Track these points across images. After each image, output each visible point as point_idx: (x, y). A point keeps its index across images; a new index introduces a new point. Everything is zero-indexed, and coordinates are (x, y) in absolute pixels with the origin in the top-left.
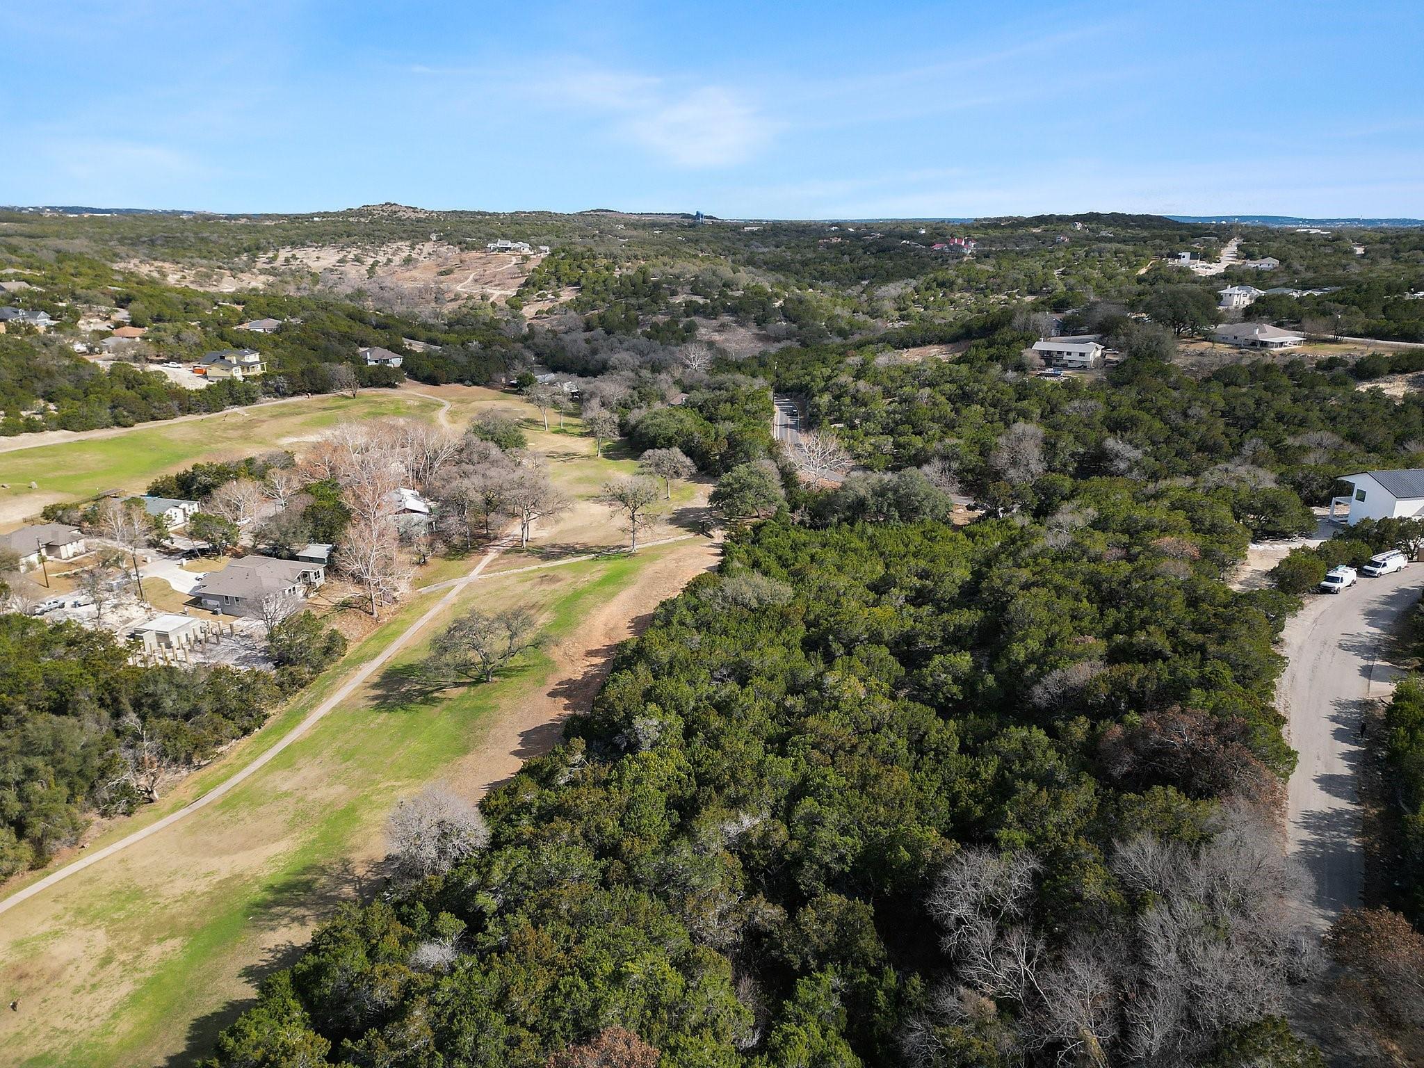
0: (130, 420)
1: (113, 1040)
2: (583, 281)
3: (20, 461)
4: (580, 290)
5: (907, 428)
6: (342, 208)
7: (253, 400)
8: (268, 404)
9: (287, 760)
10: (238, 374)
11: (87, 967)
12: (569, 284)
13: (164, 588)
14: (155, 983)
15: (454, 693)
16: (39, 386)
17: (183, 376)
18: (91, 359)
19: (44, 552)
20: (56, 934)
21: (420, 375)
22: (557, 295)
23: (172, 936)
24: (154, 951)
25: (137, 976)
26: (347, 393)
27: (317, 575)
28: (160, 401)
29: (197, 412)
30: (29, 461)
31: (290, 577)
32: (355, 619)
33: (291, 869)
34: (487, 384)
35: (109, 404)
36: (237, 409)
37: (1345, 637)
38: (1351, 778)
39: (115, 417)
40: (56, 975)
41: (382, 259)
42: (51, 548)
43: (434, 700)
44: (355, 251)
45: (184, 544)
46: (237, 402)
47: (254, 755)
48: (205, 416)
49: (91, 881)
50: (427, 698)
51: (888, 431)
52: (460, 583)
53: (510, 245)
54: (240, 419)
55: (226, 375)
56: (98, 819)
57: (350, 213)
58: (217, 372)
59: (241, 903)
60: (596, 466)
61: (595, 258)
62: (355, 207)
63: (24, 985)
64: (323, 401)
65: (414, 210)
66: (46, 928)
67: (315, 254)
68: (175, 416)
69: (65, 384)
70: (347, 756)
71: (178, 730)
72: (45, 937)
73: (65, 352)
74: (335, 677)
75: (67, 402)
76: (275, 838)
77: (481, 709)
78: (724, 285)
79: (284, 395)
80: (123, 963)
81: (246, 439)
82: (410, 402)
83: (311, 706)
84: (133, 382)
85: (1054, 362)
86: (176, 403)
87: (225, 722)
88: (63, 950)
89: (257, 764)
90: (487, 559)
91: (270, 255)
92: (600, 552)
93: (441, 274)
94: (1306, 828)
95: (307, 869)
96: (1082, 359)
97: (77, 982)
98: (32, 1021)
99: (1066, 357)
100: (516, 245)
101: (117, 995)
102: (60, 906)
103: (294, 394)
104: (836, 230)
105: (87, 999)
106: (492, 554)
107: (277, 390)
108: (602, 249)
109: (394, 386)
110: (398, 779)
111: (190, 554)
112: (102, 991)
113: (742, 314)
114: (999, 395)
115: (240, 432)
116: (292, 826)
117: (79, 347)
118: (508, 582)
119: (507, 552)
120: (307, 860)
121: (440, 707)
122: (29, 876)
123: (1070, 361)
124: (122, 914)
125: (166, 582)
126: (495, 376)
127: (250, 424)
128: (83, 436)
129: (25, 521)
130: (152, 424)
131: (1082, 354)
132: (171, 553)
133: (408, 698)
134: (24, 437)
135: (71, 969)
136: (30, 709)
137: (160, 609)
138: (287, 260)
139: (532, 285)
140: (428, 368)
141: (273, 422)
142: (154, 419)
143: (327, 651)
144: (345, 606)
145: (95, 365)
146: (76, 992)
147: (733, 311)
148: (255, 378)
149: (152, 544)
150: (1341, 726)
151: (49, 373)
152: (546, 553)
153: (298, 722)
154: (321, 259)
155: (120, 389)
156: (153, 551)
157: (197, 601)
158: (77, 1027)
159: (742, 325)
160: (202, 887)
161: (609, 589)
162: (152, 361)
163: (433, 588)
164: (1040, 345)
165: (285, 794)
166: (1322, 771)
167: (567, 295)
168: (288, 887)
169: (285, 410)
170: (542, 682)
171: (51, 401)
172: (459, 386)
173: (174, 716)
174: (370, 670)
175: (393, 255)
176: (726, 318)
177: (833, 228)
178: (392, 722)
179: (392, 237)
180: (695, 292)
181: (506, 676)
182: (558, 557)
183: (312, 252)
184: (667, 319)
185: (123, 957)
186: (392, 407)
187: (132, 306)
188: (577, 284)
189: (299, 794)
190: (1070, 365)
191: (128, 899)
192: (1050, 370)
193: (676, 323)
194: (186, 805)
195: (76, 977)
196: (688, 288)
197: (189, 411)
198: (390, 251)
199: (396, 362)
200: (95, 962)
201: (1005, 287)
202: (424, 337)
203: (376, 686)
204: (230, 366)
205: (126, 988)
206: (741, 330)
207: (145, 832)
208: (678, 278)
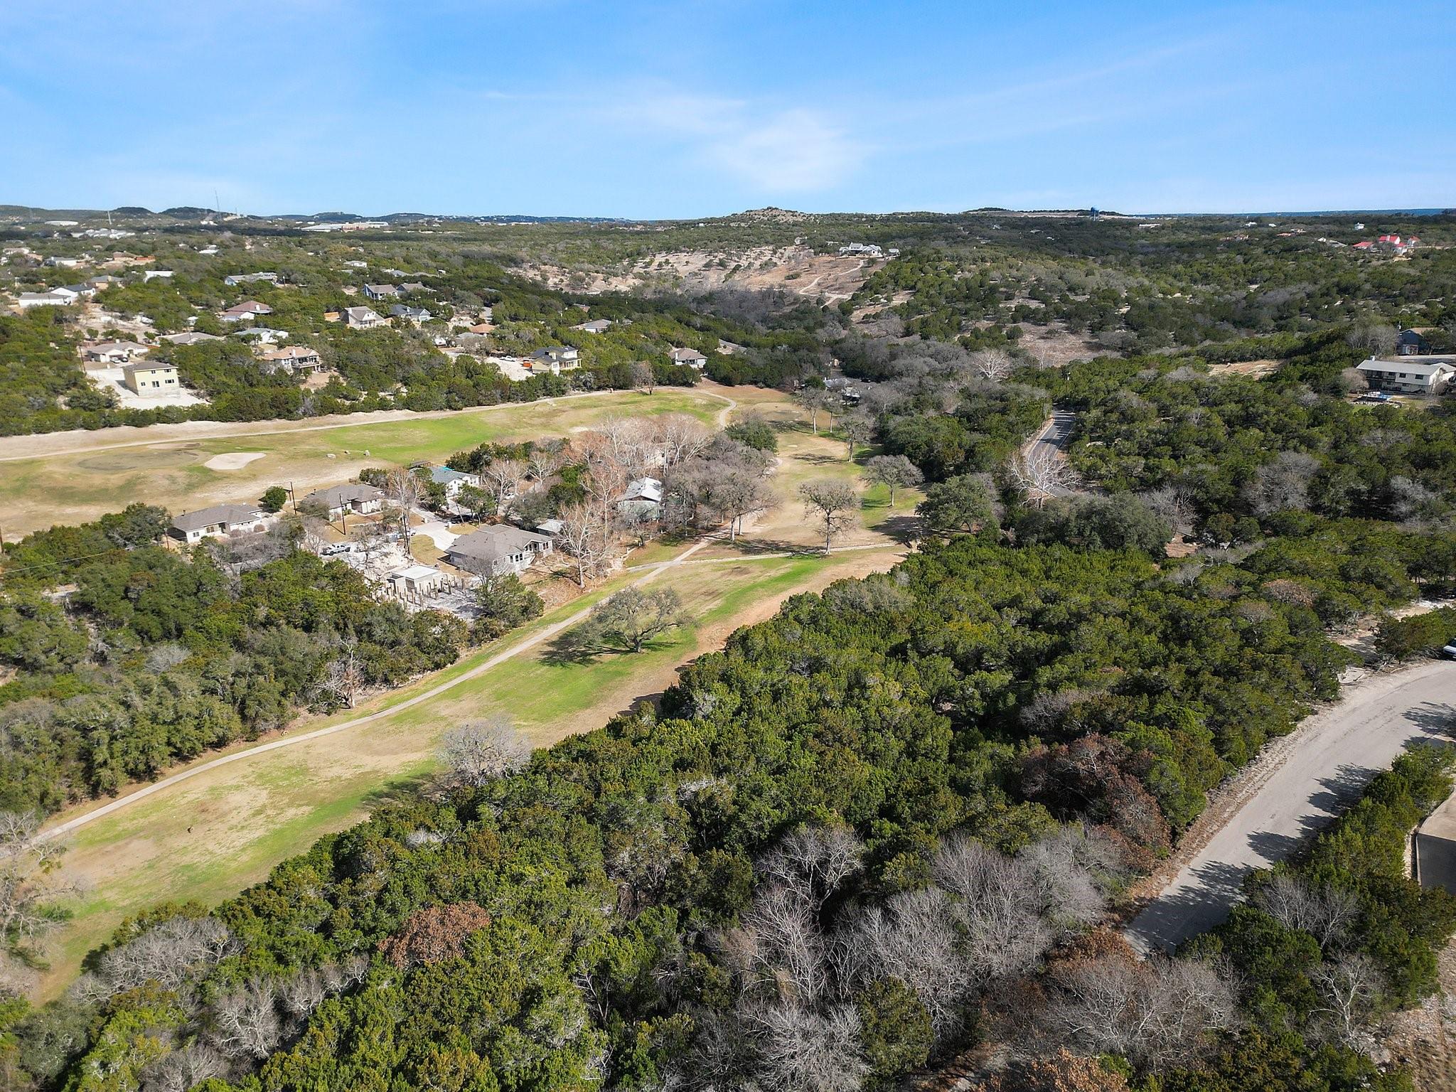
0: (460, 404)
1: (234, 865)
2: (919, 285)
3: (366, 433)
4: (914, 294)
5: (1167, 450)
6: (727, 214)
7: (563, 393)
8: (575, 396)
9: (455, 694)
10: (556, 369)
11: (245, 813)
12: (904, 288)
13: (428, 543)
14: (278, 834)
15: (607, 657)
16: (399, 371)
17: (514, 370)
18: (443, 351)
19: (349, 506)
20: (238, 788)
21: (718, 376)
22: (889, 299)
23: (307, 805)
24: (291, 812)
25: (271, 826)
26: (646, 390)
27: (546, 545)
28: (487, 389)
29: (516, 401)
30: (373, 433)
31: (520, 545)
32: (563, 586)
33: (412, 774)
34: (779, 386)
35: (446, 390)
36: (548, 400)
37: (1423, 707)
38: (1295, 841)
39: (448, 401)
40: (224, 815)
41: (744, 263)
42: (355, 503)
43: (590, 661)
44: (721, 256)
45: (456, 510)
46: (549, 394)
47: (436, 685)
48: (521, 404)
49: (279, 756)
50: (585, 659)
51: (1145, 452)
52: (662, 566)
53: (861, 247)
54: (547, 409)
55: (545, 368)
56: (307, 713)
57: (735, 218)
58: (539, 366)
59: (365, 790)
60: (843, 471)
61: (940, 260)
62: (739, 212)
63: (204, 816)
64: (622, 396)
65: (793, 214)
66: (234, 782)
67: (686, 259)
68: (496, 403)
69: (419, 371)
70: (500, 696)
71: (381, 656)
72: (230, 788)
73: (426, 344)
74: (525, 632)
75: (416, 386)
76: (417, 750)
77: (619, 674)
78: (1069, 290)
79: (591, 389)
80: (268, 816)
81: (545, 426)
82: (699, 401)
83: (496, 653)
84: (471, 372)
85: (1384, 384)
86: (499, 391)
87: (419, 654)
88: (236, 798)
89: (435, 692)
90: (696, 548)
91: (647, 260)
92: (795, 551)
93: (788, 278)
94: (1200, 876)
95: (423, 776)
96: (1419, 382)
97: (234, 822)
98: (197, 841)
99: (1398, 379)
100: (868, 248)
101: (251, 837)
102: (251, 769)
103: (599, 389)
104: (1252, 227)
105: (235, 835)
106: (703, 543)
107: (585, 384)
108: (949, 252)
109: (691, 385)
110: (526, 720)
111: (456, 519)
112: (245, 831)
113: (1076, 321)
114: (1286, 419)
115: (543, 420)
116: (434, 742)
117: (439, 340)
118: (703, 570)
119: (716, 543)
120: (427, 770)
121: (591, 667)
122: (243, 745)
123: (1404, 384)
124: (286, 783)
125: (431, 540)
126: (787, 379)
127: (554, 413)
128: (421, 415)
129: (350, 481)
130: (477, 409)
131: (1419, 377)
132: (445, 516)
133: (570, 657)
134: (377, 413)
135: (235, 812)
136: (288, 624)
137: (420, 561)
138: (660, 265)
139: (870, 288)
140: (725, 370)
141: (572, 413)
142: (480, 404)
143: (525, 610)
144: (558, 575)
145: (445, 356)
146: (231, 829)
147: (1066, 317)
148: (569, 373)
149: (432, 508)
150: (1329, 791)
151: (409, 362)
152: (748, 547)
153: (479, 665)
154: (687, 264)
155: (461, 380)
156: (432, 514)
157: (448, 559)
158: (219, 852)
159: (1073, 332)
160: (348, 774)
161: (780, 585)
162: (493, 355)
163: (640, 568)
164: (1366, 365)
165: (443, 718)
166: (1267, 827)
167: (900, 299)
168: (403, 786)
169: (587, 402)
170: (678, 658)
171: (405, 384)
172: (752, 387)
173: (382, 644)
174: (553, 631)
175: (755, 259)
176: (1057, 325)
177: (1249, 224)
178: (548, 675)
179: (761, 240)
180: (1033, 296)
181: (655, 650)
182: (759, 552)
183: (683, 257)
184: (991, 324)
185: (269, 812)
186: (680, 404)
187: (496, 306)
188: (913, 288)
189: (451, 720)
190: (1404, 389)
191: (296, 774)
192: (1376, 394)
193: (1000, 329)
194: (372, 714)
195: (234, 819)
196: (1026, 292)
197: (508, 399)
198: (753, 255)
199: (701, 363)
200: (252, 811)
201: (1425, 295)
202: (740, 340)
203: (553, 644)
204: (551, 361)
205: (260, 833)
206: (1072, 337)
207: (333, 729)
208: (1019, 281)
